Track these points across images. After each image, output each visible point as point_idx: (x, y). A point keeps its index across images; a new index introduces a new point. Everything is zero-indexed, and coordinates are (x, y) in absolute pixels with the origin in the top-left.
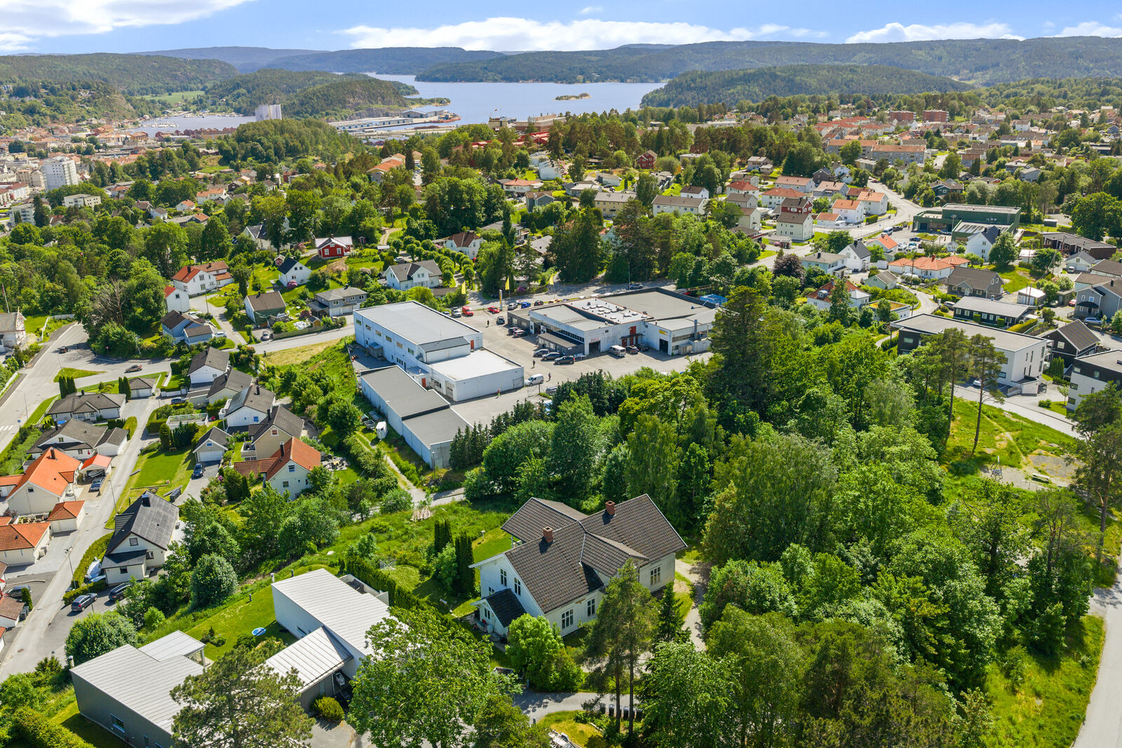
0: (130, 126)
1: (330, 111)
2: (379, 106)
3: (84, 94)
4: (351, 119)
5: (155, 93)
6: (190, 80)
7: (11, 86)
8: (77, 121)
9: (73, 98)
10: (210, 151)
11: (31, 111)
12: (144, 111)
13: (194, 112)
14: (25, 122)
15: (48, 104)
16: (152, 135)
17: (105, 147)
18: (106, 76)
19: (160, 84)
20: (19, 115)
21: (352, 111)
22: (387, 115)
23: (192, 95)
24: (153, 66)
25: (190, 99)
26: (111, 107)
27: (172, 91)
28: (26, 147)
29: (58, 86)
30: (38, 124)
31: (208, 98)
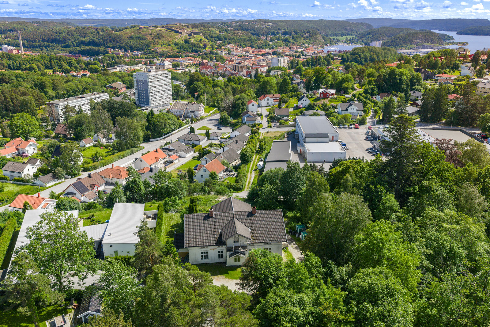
0: (320, 48)
1: (404, 45)
2: (429, 44)
3: (307, 34)
4: (413, 49)
5: (337, 36)
6: (352, 31)
7: (283, 31)
8: (301, 45)
9: (302, 36)
10: (339, 58)
11: (286, 40)
12: (328, 42)
13: (348, 44)
14: (283, 44)
15: (293, 38)
16: (326, 52)
17: (306, 55)
18: (319, 28)
19: (339, 32)
20: (281, 42)
21: (414, 46)
22: (432, 48)
23: (350, 37)
24: (338, 25)
25: (349, 39)
26: (315, 40)
27: (344, 35)
28: (278, 53)
29: (299, 31)
30: (287, 46)
31: (356, 38)
